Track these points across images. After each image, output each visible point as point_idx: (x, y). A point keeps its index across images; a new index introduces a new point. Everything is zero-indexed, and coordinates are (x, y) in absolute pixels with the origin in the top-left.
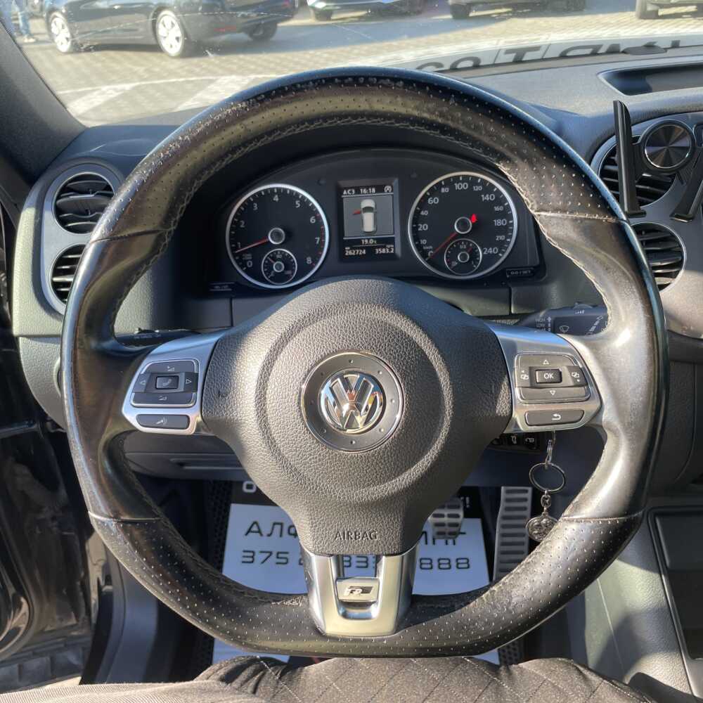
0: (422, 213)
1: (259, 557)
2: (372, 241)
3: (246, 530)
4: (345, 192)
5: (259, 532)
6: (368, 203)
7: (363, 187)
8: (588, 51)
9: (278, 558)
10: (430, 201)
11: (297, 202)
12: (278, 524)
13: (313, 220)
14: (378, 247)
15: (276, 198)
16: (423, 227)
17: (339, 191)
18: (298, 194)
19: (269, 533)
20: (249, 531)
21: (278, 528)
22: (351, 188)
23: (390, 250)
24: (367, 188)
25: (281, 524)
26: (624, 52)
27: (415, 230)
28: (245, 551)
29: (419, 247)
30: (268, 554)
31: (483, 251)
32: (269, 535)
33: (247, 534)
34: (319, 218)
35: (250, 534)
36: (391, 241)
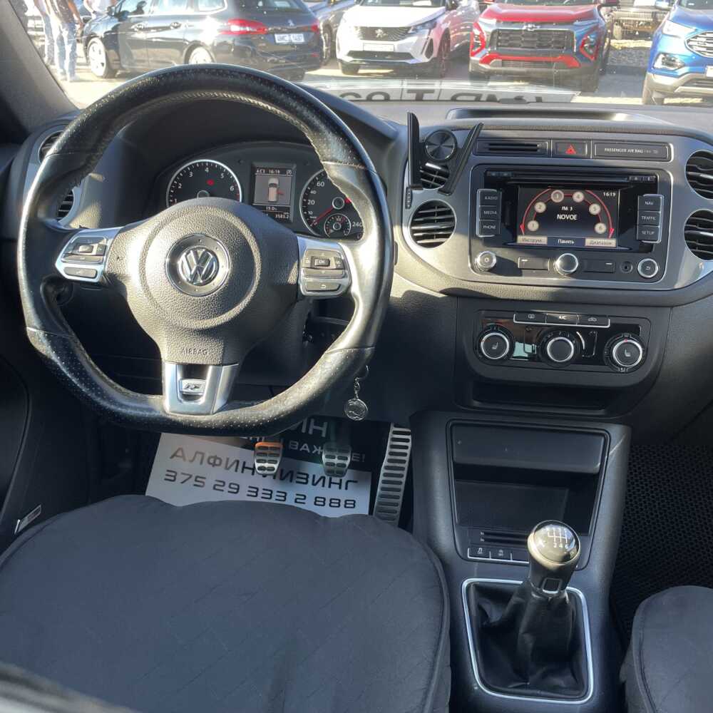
0: (312, 192)
1: (180, 478)
2: (273, 209)
3: (172, 454)
4: (258, 171)
5: (183, 457)
6: (274, 181)
7: (271, 169)
8: (473, 98)
9: (196, 481)
10: (319, 184)
11: (222, 175)
12: (200, 453)
13: (232, 188)
14: (277, 213)
15: (207, 170)
16: (311, 202)
17: (253, 170)
18: (223, 168)
19: (191, 459)
20: (174, 455)
21: (199, 456)
22: (264, 168)
23: (286, 216)
24: (274, 169)
25: (203, 454)
26: (499, 102)
27: (305, 204)
28: (168, 471)
29: (307, 216)
30: (188, 476)
31: (352, 224)
32: (192, 461)
33: (172, 457)
34: (236, 187)
35: (175, 458)
36: (288, 209)
